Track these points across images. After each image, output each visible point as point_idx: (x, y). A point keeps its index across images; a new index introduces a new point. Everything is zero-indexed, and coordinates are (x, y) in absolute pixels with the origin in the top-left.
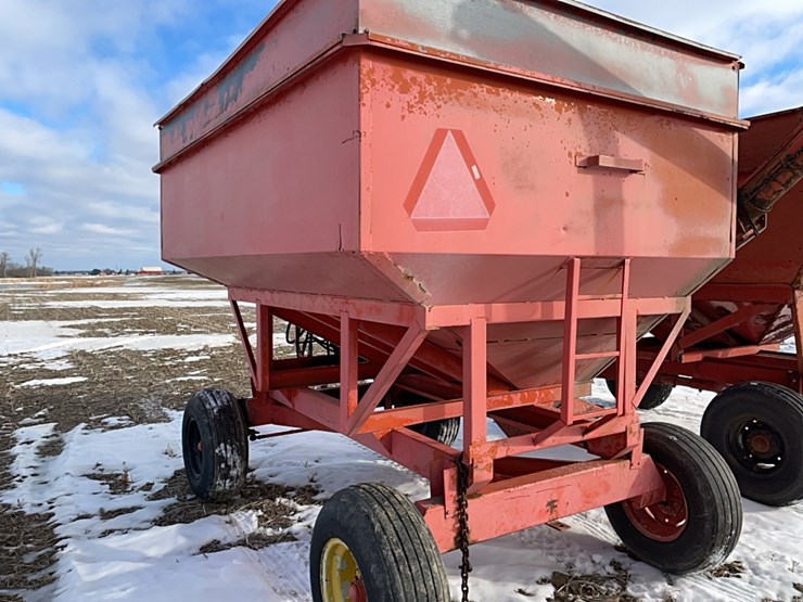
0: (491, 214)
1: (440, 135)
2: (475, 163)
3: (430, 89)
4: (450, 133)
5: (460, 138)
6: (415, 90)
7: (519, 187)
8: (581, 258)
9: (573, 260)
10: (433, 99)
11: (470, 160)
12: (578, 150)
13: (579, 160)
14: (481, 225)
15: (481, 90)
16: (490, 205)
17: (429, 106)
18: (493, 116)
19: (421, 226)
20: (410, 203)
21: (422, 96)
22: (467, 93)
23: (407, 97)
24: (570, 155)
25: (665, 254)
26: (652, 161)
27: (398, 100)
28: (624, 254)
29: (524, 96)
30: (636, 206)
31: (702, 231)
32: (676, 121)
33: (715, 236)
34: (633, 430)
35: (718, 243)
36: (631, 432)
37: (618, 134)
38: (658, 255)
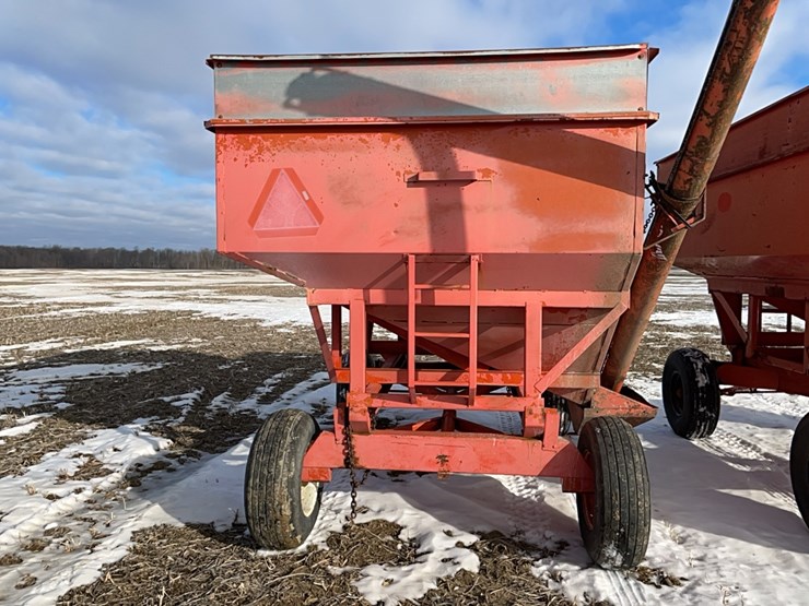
0: (320, 223)
1: (275, 173)
2: (305, 189)
3: (266, 143)
4: (283, 171)
5: (292, 174)
6: (255, 147)
7: (345, 204)
8: (417, 255)
9: (407, 257)
10: (269, 150)
11: (300, 187)
12: (408, 169)
13: (407, 177)
14: (314, 232)
15: (308, 138)
16: (319, 217)
17: (266, 155)
18: (321, 155)
19: (262, 234)
20: (253, 220)
21: (261, 150)
22: (297, 142)
23: (249, 152)
24: (398, 173)
25: (526, 251)
26: (500, 168)
27: (242, 155)
28: (470, 251)
29: (349, 136)
30: (481, 209)
31: (581, 227)
32: (537, 127)
33: (604, 231)
34: (534, 412)
35: (610, 238)
36: (531, 413)
37: (455, 150)
38: (514, 252)
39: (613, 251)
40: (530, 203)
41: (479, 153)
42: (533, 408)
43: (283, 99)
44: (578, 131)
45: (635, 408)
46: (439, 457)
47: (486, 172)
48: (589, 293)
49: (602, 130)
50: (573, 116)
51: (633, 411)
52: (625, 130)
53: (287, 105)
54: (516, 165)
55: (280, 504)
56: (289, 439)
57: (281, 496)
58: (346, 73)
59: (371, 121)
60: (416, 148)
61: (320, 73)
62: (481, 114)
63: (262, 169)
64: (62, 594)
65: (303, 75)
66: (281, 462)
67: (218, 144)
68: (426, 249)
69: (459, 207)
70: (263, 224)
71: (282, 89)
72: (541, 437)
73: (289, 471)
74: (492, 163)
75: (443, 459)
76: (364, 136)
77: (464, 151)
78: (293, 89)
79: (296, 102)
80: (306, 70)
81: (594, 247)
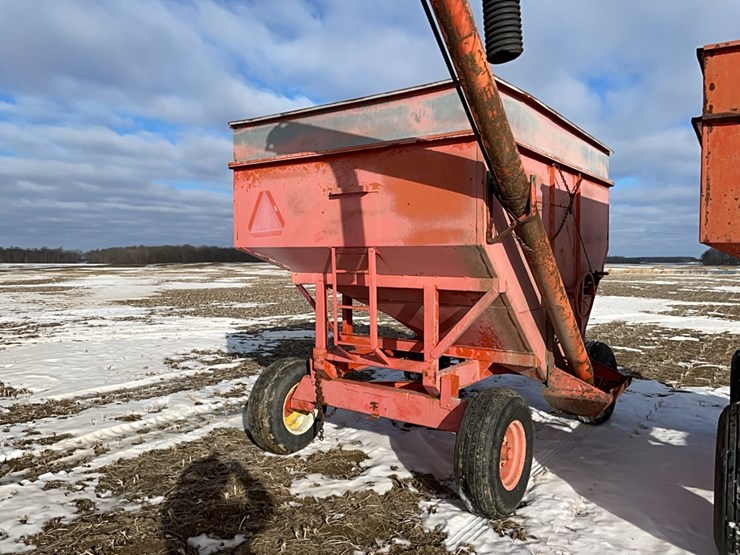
0: (283, 227)
1: (261, 194)
2: (275, 204)
3: (257, 175)
4: (265, 193)
5: (269, 194)
6: (252, 178)
7: (296, 213)
8: (336, 248)
9: (331, 250)
10: (258, 180)
11: (273, 203)
12: (329, 187)
13: (329, 192)
14: (279, 233)
15: (277, 170)
16: (283, 223)
17: (257, 183)
18: (283, 180)
19: (255, 235)
20: (250, 227)
21: (254, 180)
22: (272, 173)
23: (249, 182)
24: (324, 190)
25: (402, 244)
26: (384, 182)
27: (246, 184)
28: (367, 245)
29: (298, 166)
30: (373, 213)
31: (438, 225)
32: (408, 149)
33: (454, 228)
34: (429, 374)
35: (459, 233)
36: (426, 375)
37: (357, 170)
38: (393, 245)
39: (462, 244)
40: (403, 207)
41: (371, 171)
42: (428, 371)
43: (265, 145)
44: (434, 149)
45: (588, 391)
46: (372, 403)
47: (375, 185)
48: (469, 278)
49: (451, 146)
50: (425, 138)
51: (586, 394)
52: (468, 144)
53: (267, 149)
54: (394, 179)
55: (262, 418)
56: (276, 376)
57: (263, 413)
58: (297, 123)
59: (306, 155)
60: (334, 171)
61: (284, 125)
62: (372, 142)
63: (255, 192)
64: (147, 451)
65: (276, 128)
66: (266, 390)
67: (236, 178)
68: (342, 244)
69: (360, 212)
70: (256, 229)
71: (265, 139)
72: (439, 397)
73: (270, 397)
74: (378, 178)
75: (374, 405)
76: (305, 165)
77: (362, 171)
78: (271, 139)
79: (271, 146)
80: (277, 124)
81: (448, 241)
